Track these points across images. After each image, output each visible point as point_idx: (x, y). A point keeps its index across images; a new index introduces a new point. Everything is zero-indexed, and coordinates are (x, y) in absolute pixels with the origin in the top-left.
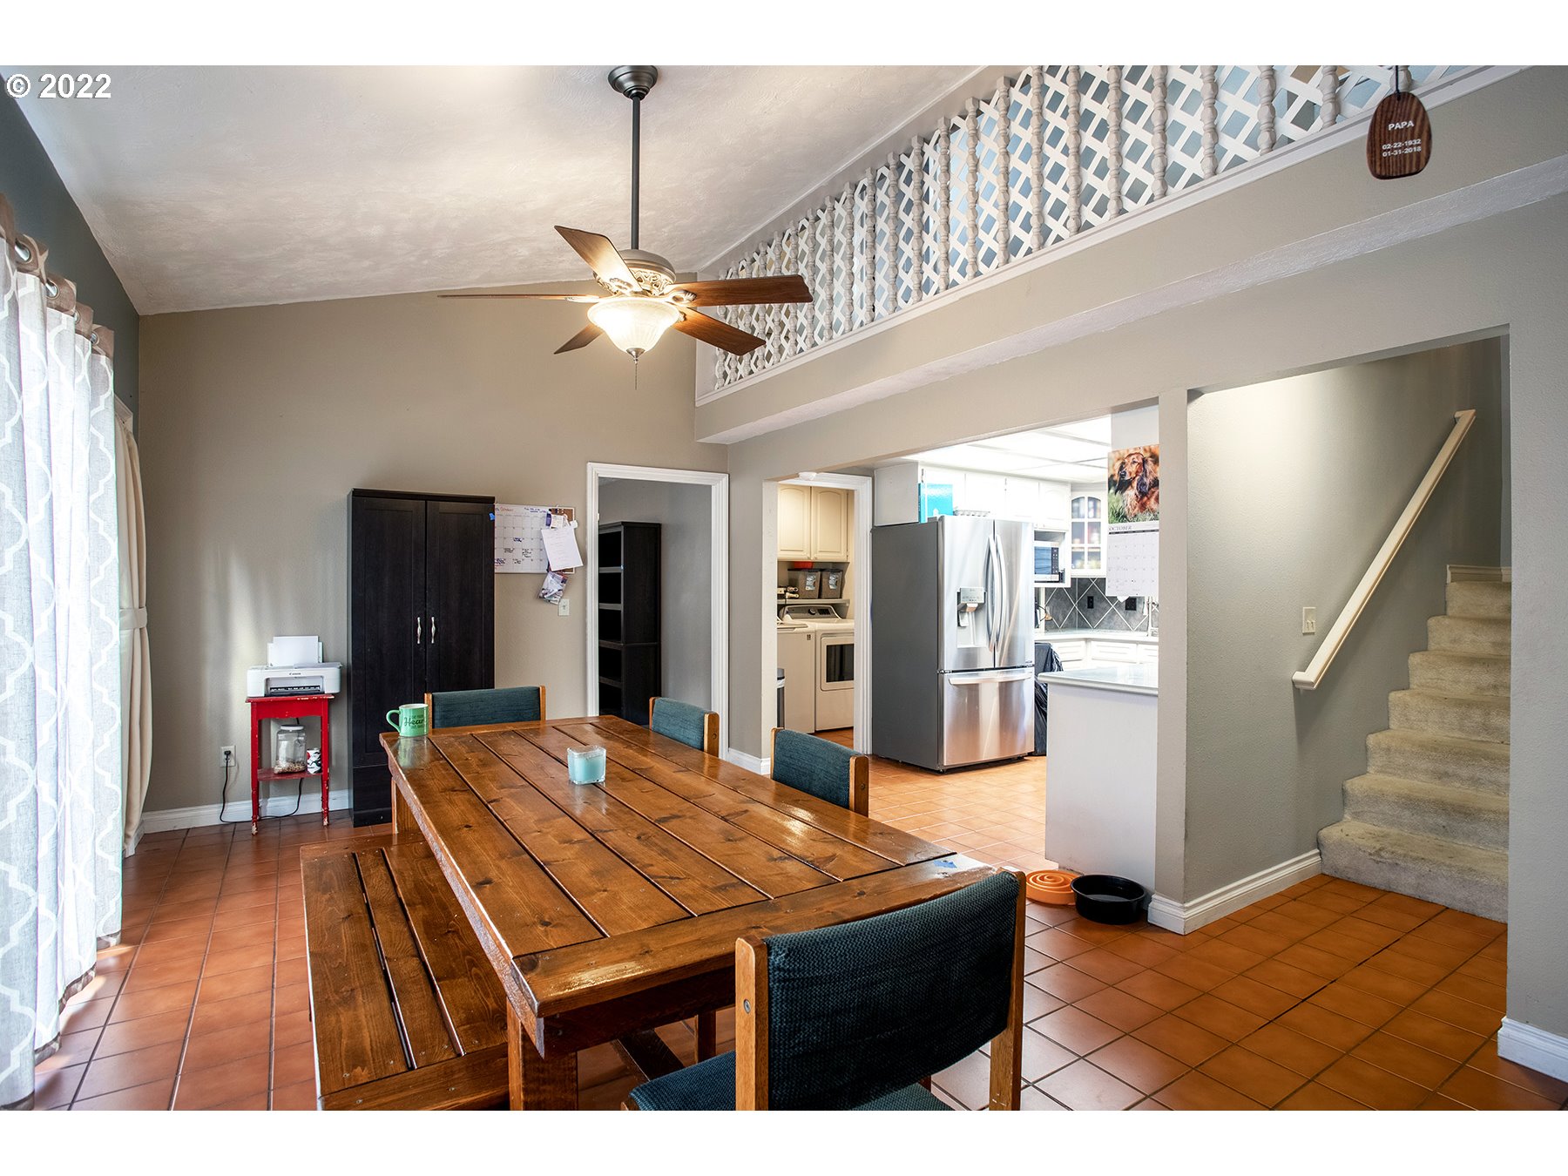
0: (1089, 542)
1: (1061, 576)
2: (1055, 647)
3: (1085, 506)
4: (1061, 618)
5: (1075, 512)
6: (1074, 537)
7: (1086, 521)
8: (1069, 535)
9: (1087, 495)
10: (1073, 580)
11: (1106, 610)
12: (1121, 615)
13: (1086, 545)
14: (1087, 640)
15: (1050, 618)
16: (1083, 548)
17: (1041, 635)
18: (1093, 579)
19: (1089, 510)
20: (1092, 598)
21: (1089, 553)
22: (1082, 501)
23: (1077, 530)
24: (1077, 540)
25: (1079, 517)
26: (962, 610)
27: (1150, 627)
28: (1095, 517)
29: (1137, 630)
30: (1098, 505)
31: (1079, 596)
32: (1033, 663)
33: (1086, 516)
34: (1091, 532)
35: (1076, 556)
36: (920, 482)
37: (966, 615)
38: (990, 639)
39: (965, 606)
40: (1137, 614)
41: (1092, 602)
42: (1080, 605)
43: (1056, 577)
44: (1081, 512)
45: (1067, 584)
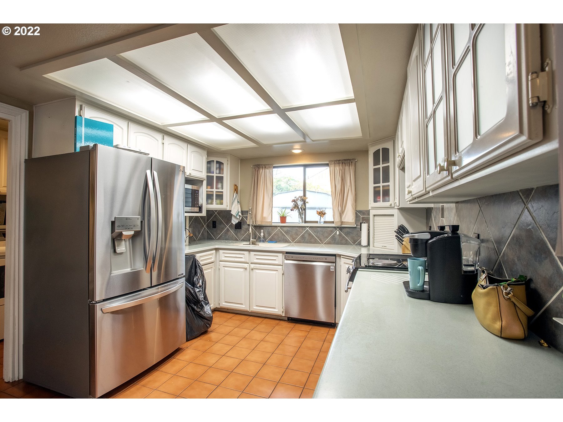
0: (217, 188)
1: (200, 208)
2: (198, 256)
3: (214, 166)
4: (197, 234)
5: (209, 170)
6: (208, 184)
7: (215, 175)
8: (205, 183)
9: (215, 159)
10: (208, 211)
11: (223, 229)
12: (232, 232)
13: (215, 190)
14: (217, 250)
15: (192, 235)
16: (213, 192)
17: (188, 250)
18: (216, 211)
19: (216, 169)
20: (215, 222)
21: (216, 195)
22: (212, 163)
23: (210, 180)
24: (209, 187)
25: (210, 172)
26: (116, 238)
27: (251, 239)
28: (220, 173)
29: (242, 240)
30: (222, 166)
31: (208, 220)
32: (184, 274)
33: (215, 172)
34: (217, 183)
35: (209, 197)
36: (77, 114)
37: (123, 242)
38: (146, 262)
39: (121, 234)
40: (242, 231)
41: (215, 225)
42: (208, 226)
43: (197, 209)
44: (212, 170)
45: (204, 214)
